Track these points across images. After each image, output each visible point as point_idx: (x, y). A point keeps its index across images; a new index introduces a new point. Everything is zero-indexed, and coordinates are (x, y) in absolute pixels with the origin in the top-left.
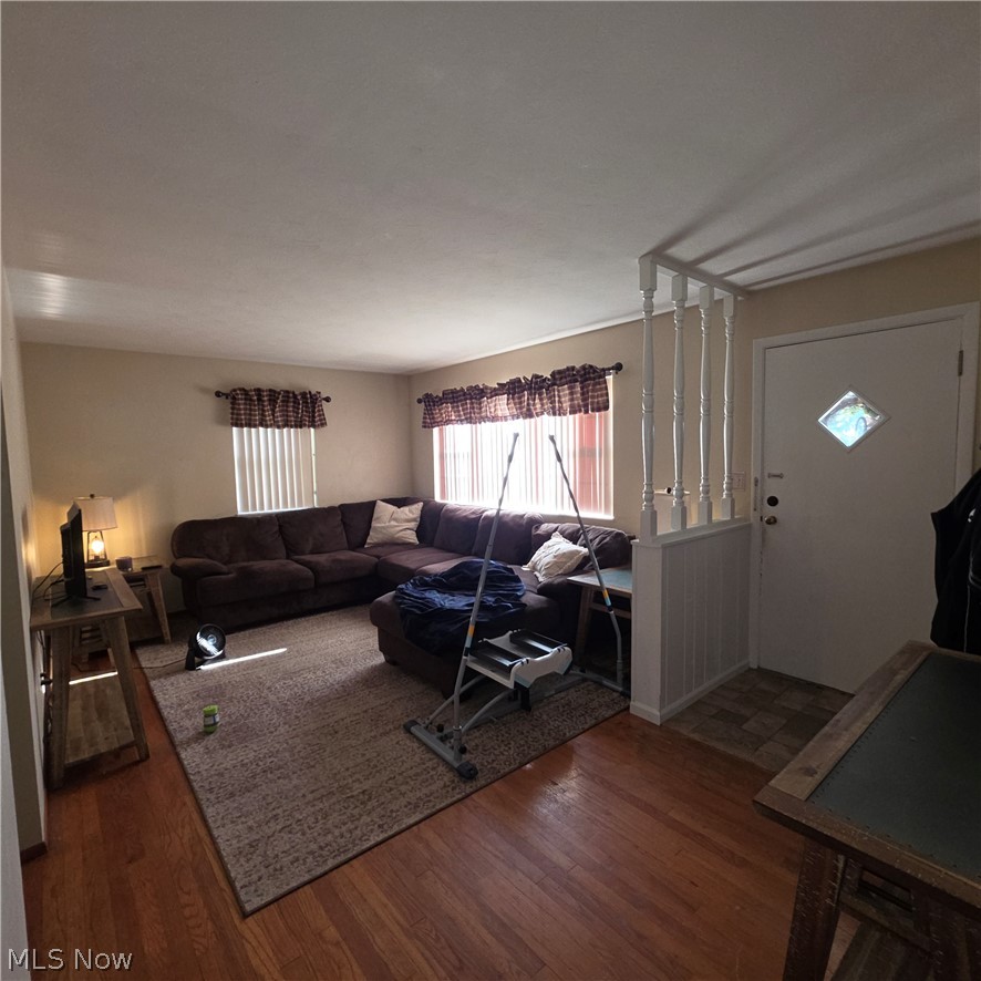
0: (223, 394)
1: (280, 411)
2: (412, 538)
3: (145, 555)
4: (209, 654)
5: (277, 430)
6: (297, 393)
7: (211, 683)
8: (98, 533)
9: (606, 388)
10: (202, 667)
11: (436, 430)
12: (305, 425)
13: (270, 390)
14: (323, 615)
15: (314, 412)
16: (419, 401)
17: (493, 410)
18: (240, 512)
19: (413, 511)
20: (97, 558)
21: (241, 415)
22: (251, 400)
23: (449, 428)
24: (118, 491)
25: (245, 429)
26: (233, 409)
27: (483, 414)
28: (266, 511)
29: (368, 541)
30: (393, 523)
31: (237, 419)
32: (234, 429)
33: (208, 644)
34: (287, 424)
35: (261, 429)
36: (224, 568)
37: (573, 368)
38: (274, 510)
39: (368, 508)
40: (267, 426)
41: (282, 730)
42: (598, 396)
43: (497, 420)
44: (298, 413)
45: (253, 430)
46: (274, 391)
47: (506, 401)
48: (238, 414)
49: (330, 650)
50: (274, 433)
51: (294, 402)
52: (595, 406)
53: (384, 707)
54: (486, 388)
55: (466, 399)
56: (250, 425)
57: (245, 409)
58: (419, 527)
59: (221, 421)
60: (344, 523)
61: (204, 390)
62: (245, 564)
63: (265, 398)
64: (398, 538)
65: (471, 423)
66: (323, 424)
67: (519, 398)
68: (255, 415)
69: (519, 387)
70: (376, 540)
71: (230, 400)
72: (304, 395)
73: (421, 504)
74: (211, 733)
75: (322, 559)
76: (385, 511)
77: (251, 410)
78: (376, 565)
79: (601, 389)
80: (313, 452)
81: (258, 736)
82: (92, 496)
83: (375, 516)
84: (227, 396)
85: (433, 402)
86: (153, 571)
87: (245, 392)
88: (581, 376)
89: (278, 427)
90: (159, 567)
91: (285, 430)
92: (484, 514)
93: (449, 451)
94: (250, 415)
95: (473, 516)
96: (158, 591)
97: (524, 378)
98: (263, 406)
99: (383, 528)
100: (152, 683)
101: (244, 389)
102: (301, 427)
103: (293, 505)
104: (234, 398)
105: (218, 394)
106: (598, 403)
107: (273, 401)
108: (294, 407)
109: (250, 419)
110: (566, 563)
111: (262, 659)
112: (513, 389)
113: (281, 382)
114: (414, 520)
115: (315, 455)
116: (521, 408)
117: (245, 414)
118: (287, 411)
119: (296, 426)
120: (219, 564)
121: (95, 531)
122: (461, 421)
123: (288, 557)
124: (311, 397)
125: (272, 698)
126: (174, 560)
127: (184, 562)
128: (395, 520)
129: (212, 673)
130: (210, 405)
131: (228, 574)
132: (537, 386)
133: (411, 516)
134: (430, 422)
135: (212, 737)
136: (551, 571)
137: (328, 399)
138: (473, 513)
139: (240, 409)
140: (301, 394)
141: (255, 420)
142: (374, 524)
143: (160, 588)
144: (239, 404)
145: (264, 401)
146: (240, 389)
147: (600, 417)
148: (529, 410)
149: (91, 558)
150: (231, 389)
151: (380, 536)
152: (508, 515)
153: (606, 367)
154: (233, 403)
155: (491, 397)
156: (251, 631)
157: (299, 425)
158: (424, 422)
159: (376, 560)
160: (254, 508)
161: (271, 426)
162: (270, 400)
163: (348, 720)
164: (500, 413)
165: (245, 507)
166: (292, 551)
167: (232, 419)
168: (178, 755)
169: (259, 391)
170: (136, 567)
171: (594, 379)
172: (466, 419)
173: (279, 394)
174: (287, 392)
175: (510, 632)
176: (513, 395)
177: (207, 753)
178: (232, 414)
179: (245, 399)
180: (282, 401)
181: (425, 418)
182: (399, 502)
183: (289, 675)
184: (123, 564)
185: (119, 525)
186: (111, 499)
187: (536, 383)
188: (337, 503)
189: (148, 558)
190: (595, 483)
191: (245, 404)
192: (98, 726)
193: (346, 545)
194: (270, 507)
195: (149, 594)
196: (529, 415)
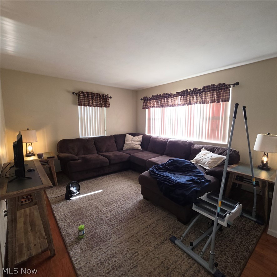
0: (75, 93)
1: (95, 101)
2: (139, 147)
3: (47, 151)
4: (74, 193)
5: (93, 108)
6: (101, 94)
7: (76, 207)
8: (30, 144)
9: (229, 93)
10: (72, 198)
11: (147, 110)
12: (103, 106)
13: (92, 93)
14: (111, 175)
15: (106, 102)
16: (141, 99)
17: (173, 102)
18: (81, 137)
19: (139, 138)
20: (30, 153)
21: (81, 101)
22: (85, 96)
23: (152, 110)
24: (38, 127)
25: (83, 107)
26: (79, 99)
27: (169, 104)
28: (89, 136)
29: (124, 148)
30: (133, 142)
31: (80, 103)
32: (79, 106)
33: (73, 189)
34: (97, 106)
35: (88, 107)
36: (77, 158)
37: (214, 85)
38: (92, 136)
39: (124, 136)
40: (90, 106)
41: (114, 237)
42: (225, 96)
43: (175, 106)
44: (101, 102)
45: (85, 107)
46: (93, 93)
47: (180, 99)
48: (80, 101)
49: (120, 192)
50: (92, 109)
51: (100, 98)
52: (224, 100)
53: (154, 225)
54: (171, 94)
55: (162, 98)
56: (84, 105)
57: (83, 99)
58: (141, 143)
59: (74, 104)
60: (116, 141)
61: (69, 92)
62: (84, 156)
63: (90, 96)
64: (135, 147)
65: (163, 107)
66: (109, 106)
67: (186, 97)
68: (86, 102)
69: (186, 93)
70: (127, 148)
71: (77, 96)
72: (103, 95)
73: (142, 136)
74: (82, 238)
75: (110, 154)
76: (129, 138)
77: (85, 100)
78: (129, 157)
79: (227, 93)
80: (105, 116)
81: (104, 242)
82: (28, 129)
83: (126, 139)
84: (76, 94)
85: (147, 99)
86: (51, 159)
87: (83, 93)
88: (218, 88)
89: (94, 107)
90: (53, 157)
91: (96, 108)
92: (169, 140)
93: (152, 117)
94: (85, 102)
95: (165, 141)
96: (53, 166)
97: (190, 90)
98: (89, 98)
99: (129, 143)
100: (53, 206)
101: (83, 92)
102: (102, 107)
103: (98, 135)
104: (79, 95)
105: (73, 93)
106: (225, 98)
107: (93, 97)
108: (99, 100)
109: (84, 103)
110: (217, 162)
111: (94, 195)
112: (184, 94)
113: (95, 90)
114: (140, 141)
115: (106, 117)
116: (186, 101)
117: (83, 101)
118: (97, 101)
119: (100, 107)
120: (75, 156)
121: (29, 143)
122: (159, 106)
123: (97, 153)
124: (105, 96)
125: (104, 217)
126: (58, 154)
127: (62, 155)
128: (134, 141)
129: (76, 202)
130: (70, 97)
131: (78, 160)
132: (195, 92)
133: (139, 140)
134: (146, 106)
135: (82, 241)
136: (211, 165)
137: (111, 98)
138: (164, 140)
139: (81, 99)
140: (102, 95)
141: (86, 104)
142: (126, 142)
143: (54, 165)
144: (81, 97)
145: (89, 97)
146: (81, 92)
147: (223, 104)
148: (190, 102)
149: (28, 153)
150: (78, 91)
151: (128, 146)
152: (180, 141)
153: (230, 84)
154: (79, 97)
155: (173, 97)
156: (87, 181)
157: (101, 106)
158: (143, 107)
159: (129, 155)
160: (85, 135)
161: (92, 106)
162: (91, 96)
163: (142, 232)
164: (176, 103)
165: (82, 135)
166: (99, 151)
167: (78, 103)
168: (68, 253)
169: (88, 93)
170: (45, 157)
171: (224, 89)
172: (161, 106)
173: (95, 94)
174: (97, 94)
175: (207, 193)
176: (184, 96)
177: (82, 252)
178: (78, 101)
179: (83, 96)
180: (96, 97)
181: (143, 105)
182: (134, 135)
183: (107, 204)
184: (40, 156)
185: (38, 140)
186: (35, 131)
187: (196, 91)
188: (113, 134)
189: (49, 153)
190: (218, 130)
191: (83, 98)
192: (31, 235)
193: (116, 149)
194: (91, 135)
195: (50, 168)
196: (190, 104)
